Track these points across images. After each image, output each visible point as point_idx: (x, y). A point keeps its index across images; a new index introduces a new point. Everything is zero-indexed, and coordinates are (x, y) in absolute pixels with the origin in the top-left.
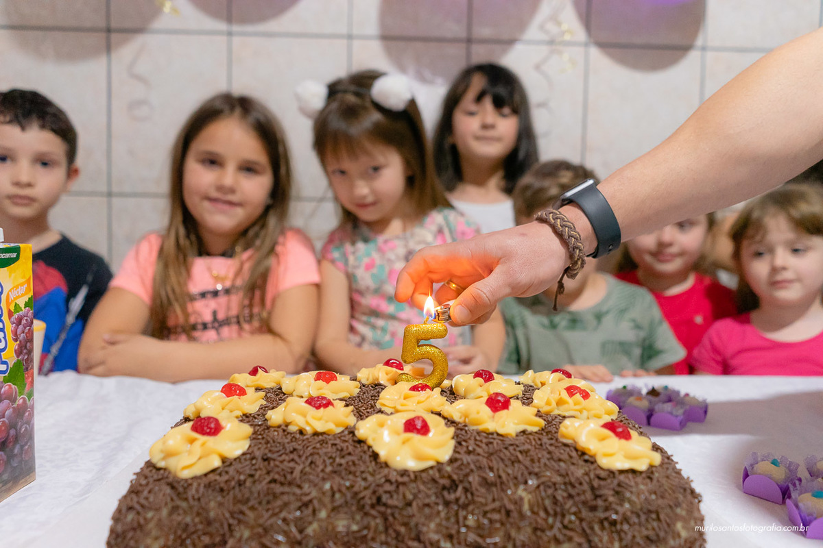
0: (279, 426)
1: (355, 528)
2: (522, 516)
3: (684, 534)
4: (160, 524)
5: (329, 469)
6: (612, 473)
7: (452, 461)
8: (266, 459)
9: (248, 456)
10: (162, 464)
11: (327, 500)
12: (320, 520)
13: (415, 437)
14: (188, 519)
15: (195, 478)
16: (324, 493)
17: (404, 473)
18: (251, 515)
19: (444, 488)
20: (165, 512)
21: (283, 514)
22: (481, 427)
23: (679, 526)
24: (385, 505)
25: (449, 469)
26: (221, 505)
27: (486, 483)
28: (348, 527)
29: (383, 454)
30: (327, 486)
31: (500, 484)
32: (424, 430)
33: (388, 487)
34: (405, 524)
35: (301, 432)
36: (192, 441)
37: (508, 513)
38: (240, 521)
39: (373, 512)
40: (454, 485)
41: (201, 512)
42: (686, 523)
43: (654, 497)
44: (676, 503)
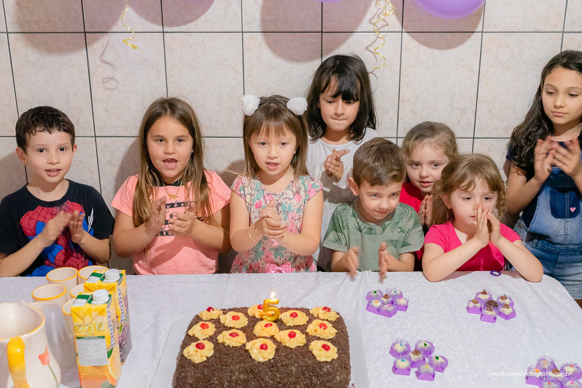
0: (222, 343)
1: (246, 377)
2: (292, 374)
3: (339, 379)
4: (191, 376)
5: (238, 361)
6: (320, 363)
7: (273, 358)
8: (219, 357)
9: (214, 356)
10: (188, 358)
11: (238, 370)
12: (236, 376)
13: (263, 351)
14: (199, 375)
15: (199, 363)
16: (237, 369)
17: (259, 363)
18: (217, 374)
19: (270, 367)
20: (193, 373)
21: (226, 374)
22: (284, 345)
23: (337, 377)
24: (254, 372)
25: (272, 361)
26: (208, 371)
27: (282, 366)
28: (244, 377)
29: (253, 357)
30: (237, 366)
31: (287, 366)
32: (266, 348)
33: (254, 367)
34: (260, 377)
35: (229, 346)
36: (197, 351)
37: (288, 374)
38: (213, 376)
39: (250, 374)
40: (273, 367)
41: (203, 373)
42: (340, 376)
43: (331, 369)
44: (337, 371)
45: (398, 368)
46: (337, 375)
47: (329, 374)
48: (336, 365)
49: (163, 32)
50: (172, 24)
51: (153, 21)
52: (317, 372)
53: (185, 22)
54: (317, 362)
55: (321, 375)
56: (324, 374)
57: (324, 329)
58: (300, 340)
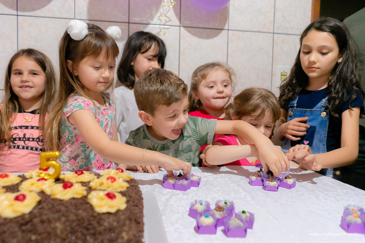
3: (126, 237)
6: (99, 214)
19: (22, 225)
23: (124, 234)
25: (27, 216)
31: (49, 222)
32: (23, 199)
37: (50, 234)
42: (127, 232)
43: (115, 224)
44: (124, 225)
45: (201, 226)
46: (123, 231)
47: (111, 229)
48: (123, 217)
49: (17, 15)
50: (24, 10)
51: (10, 7)
52: (94, 228)
53: (33, 10)
54: (95, 214)
55: (100, 233)
56: (105, 230)
57: (112, 182)
58: (77, 191)
